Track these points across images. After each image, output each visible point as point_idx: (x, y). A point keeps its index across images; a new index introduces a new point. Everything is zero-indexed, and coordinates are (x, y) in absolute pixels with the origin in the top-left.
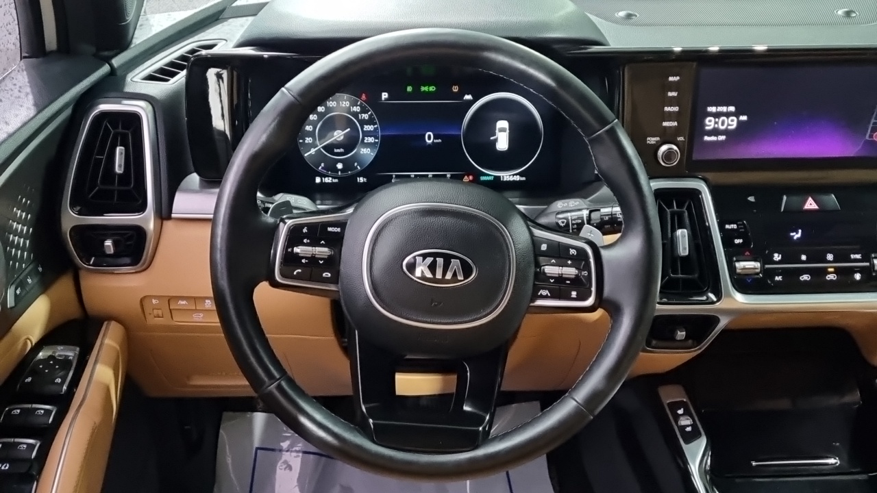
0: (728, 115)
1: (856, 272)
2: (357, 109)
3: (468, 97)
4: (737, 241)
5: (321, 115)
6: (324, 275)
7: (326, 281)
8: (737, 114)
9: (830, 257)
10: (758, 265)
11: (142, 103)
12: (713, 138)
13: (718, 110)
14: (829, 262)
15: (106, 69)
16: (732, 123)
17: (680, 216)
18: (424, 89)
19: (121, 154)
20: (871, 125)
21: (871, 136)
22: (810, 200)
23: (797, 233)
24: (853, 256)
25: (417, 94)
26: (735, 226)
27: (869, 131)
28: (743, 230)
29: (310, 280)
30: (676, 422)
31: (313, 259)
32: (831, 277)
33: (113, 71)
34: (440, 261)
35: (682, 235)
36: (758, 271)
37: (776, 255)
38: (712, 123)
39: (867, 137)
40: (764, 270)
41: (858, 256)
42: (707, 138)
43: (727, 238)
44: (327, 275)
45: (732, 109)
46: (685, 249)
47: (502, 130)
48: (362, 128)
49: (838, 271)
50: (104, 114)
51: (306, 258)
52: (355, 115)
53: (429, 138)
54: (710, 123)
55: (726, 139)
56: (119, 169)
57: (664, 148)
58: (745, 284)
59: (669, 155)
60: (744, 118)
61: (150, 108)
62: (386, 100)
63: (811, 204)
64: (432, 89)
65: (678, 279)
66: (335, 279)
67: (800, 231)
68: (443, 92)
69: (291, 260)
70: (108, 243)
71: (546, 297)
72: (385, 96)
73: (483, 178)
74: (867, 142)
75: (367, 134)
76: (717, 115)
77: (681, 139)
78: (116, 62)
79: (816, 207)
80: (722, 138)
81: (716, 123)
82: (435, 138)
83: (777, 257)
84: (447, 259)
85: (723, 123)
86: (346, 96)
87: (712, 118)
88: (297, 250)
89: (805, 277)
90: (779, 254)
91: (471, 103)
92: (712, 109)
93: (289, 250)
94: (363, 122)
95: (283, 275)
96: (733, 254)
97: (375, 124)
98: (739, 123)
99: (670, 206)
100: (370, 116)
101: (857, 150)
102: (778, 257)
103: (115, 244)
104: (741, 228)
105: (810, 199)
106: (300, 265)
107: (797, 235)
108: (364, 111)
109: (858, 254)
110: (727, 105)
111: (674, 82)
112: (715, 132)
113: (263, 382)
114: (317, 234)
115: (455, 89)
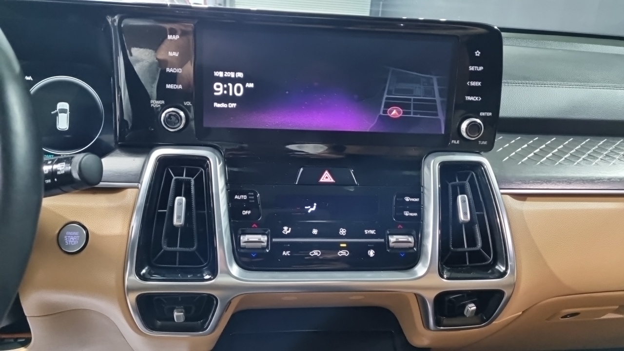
0: (234, 81)
1: (370, 249)
4: (245, 213)
8: (243, 81)
9: (343, 232)
10: (264, 238)
12: (223, 105)
13: (225, 75)
14: (342, 237)
16: (237, 90)
17: (187, 183)
20: (384, 101)
21: (385, 112)
22: (326, 174)
23: (312, 207)
24: (366, 232)
26: (245, 197)
27: (383, 106)
28: (253, 201)
32: (343, 253)
36: (265, 245)
37: (286, 228)
38: (221, 89)
39: (381, 113)
40: (270, 243)
41: (372, 232)
42: (216, 105)
43: (234, 210)
45: (240, 75)
46: (179, 218)
49: (350, 247)
54: (219, 89)
55: (236, 106)
58: (249, 260)
59: (174, 120)
60: (250, 85)
63: (327, 178)
65: (174, 253)
67: (315, 204)
74: (380, 116)
76: (224, 80)
77: (187, 104)
79: (332, 181)
80: (233, 105)
81: (225, 89)
83: (286, 230)
87: (220, 84)
89: (316, 253)
90: (289, 227)
92: (220, 74)
96: (238, 225)
98: (246, 90)
99: (178, 174)
101: (372, 125)
102: (288, 230)
104: (252, 199)
105: (326, 172)
107: (312, 209)
109: (372, 229)
110: (236, 71)
112: (225, 98)
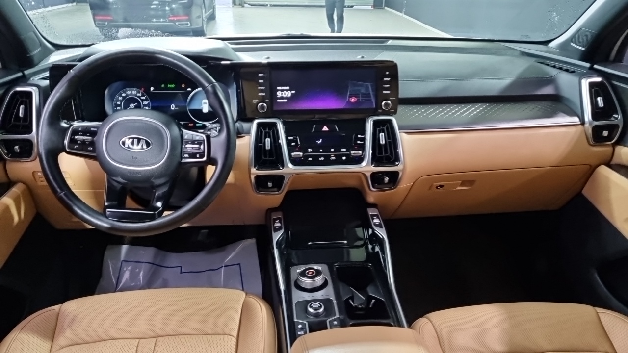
0: (287, 90)
1: (344, 156)
2: (140, 95)
3: (189, 89)
4: (293, 144)
5: (124, 97)
6: (89, 148)
7: (90, 151)
8: (290, 90)
9: (332, 150)
10: (301, 154)
11: (35, 88)
12: (281, 101)
13: (282, 88)
14: (332, 152)
15: (20, 74)
16: (289, 94)
17: (269, 133)
18: (169, 86)
19: (22, 108)
20: (348, 95)
21: (349, 100)
24: (342, 150)
25: (166, 88)
26: (292, 138)
27: (348, 97)
29: (83, 150)
30: (274, 224)
31: (84, 142)
32: (333, 158)
33: (24, 76)
34: (136, 141)
35: (268, 141)
36: (302, 156)
39: (347, 100)
40: (303, 155)
41: (344, 150)
42: (279, 101)
43: (289, 143)
44: (90, 148)
45: (288, 88)
46: (268, 146)
47: (205, 103)
48: (143, 103)
49: (335, 156)
50: (16, 92)
51: (80, 141)
52: (139, 97)
53: (173, 107)
54: (279, 94)
55: (287, 101)
56: (21, 115)
57: (260, 104)
58: (296, 162)
59: (263, 108)
60: (293, 92)
61: (37, 90)
62: (153, 90)
63: (325, 129)
64: (173, 86)
65: (267, 160)
66: (93, 151)
67: (321, 140)
68: (178, 87)
69: (72, 141)
70: (17, 147)
71: (187, 158)
72: (152, 89)
73: (197, 125)
74: (347, 102)
75: (145, 105)
76: (282, 90)
77: (267, 101)
78: (26, 72)
79: (328, 130)
80: (285, 100)
81: (282, 94)
82: (176, 107)
83: (310, 150)
84: (139, 140)
85: (285, 94)
86: (135, 89)
87: (280, 92)
88: (76, 137)
89: (322, 159)
91: (190, 92)
92: (279, 88)
93: (73, 137)
94: (143, 100)
95: (69, 148)
96: (291, 149)
97: (148, 101)
98: (292, 94)
99: (265, 130)
100: (146, 97)
101: (344, 106)
103: (20, 148)
104: (295, 139)
105: (325, 126)
106: (78, 144)
107: (319, 142)
108: (143, 95)
109: (344, 148)
110: (286, 86)
111: (261, 76)
112: (282, 98)
113: (57, 191)
114: (86, 131)
115: (183, 86)
